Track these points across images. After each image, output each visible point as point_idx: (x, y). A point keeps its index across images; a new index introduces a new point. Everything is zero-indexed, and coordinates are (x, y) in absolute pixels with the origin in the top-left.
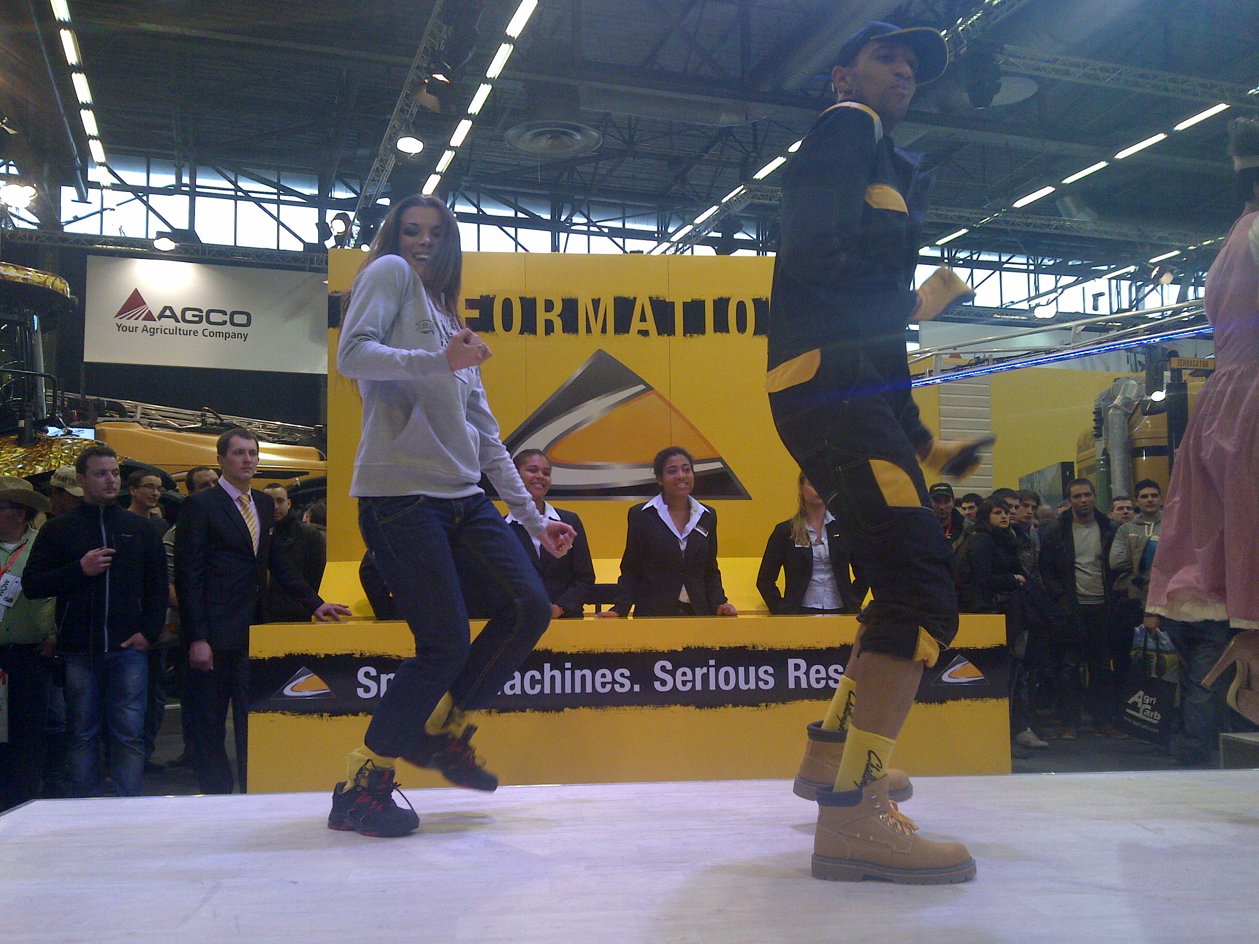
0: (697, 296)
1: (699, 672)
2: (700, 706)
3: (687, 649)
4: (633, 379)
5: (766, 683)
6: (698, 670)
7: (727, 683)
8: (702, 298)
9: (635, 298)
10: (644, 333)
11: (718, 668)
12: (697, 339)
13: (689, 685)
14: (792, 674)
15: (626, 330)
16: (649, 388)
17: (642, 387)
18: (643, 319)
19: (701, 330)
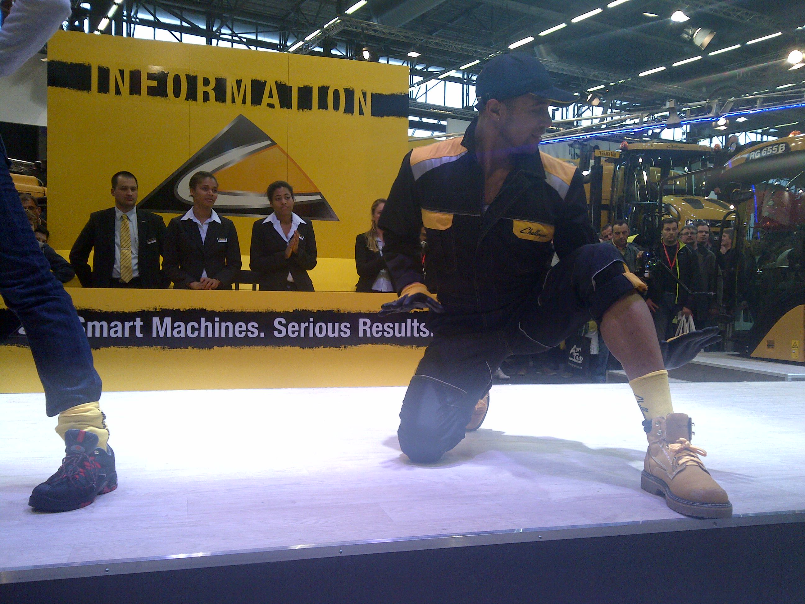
0: (308, 83)
1: (303, 325)
2: (303, 347)
3: (296, 311)
4: (263, 137)
5: (345, 333)
7: (321, 333)
8: (311, 86)
10: (271, 106)
11: (315, 323)
12: (307, 112)
13: (296, 334)
14: (361, 328)
15: (259, 103)
16: (274, 143)
17: (269, 142)
18: (271, 96)
19: (310, 107)
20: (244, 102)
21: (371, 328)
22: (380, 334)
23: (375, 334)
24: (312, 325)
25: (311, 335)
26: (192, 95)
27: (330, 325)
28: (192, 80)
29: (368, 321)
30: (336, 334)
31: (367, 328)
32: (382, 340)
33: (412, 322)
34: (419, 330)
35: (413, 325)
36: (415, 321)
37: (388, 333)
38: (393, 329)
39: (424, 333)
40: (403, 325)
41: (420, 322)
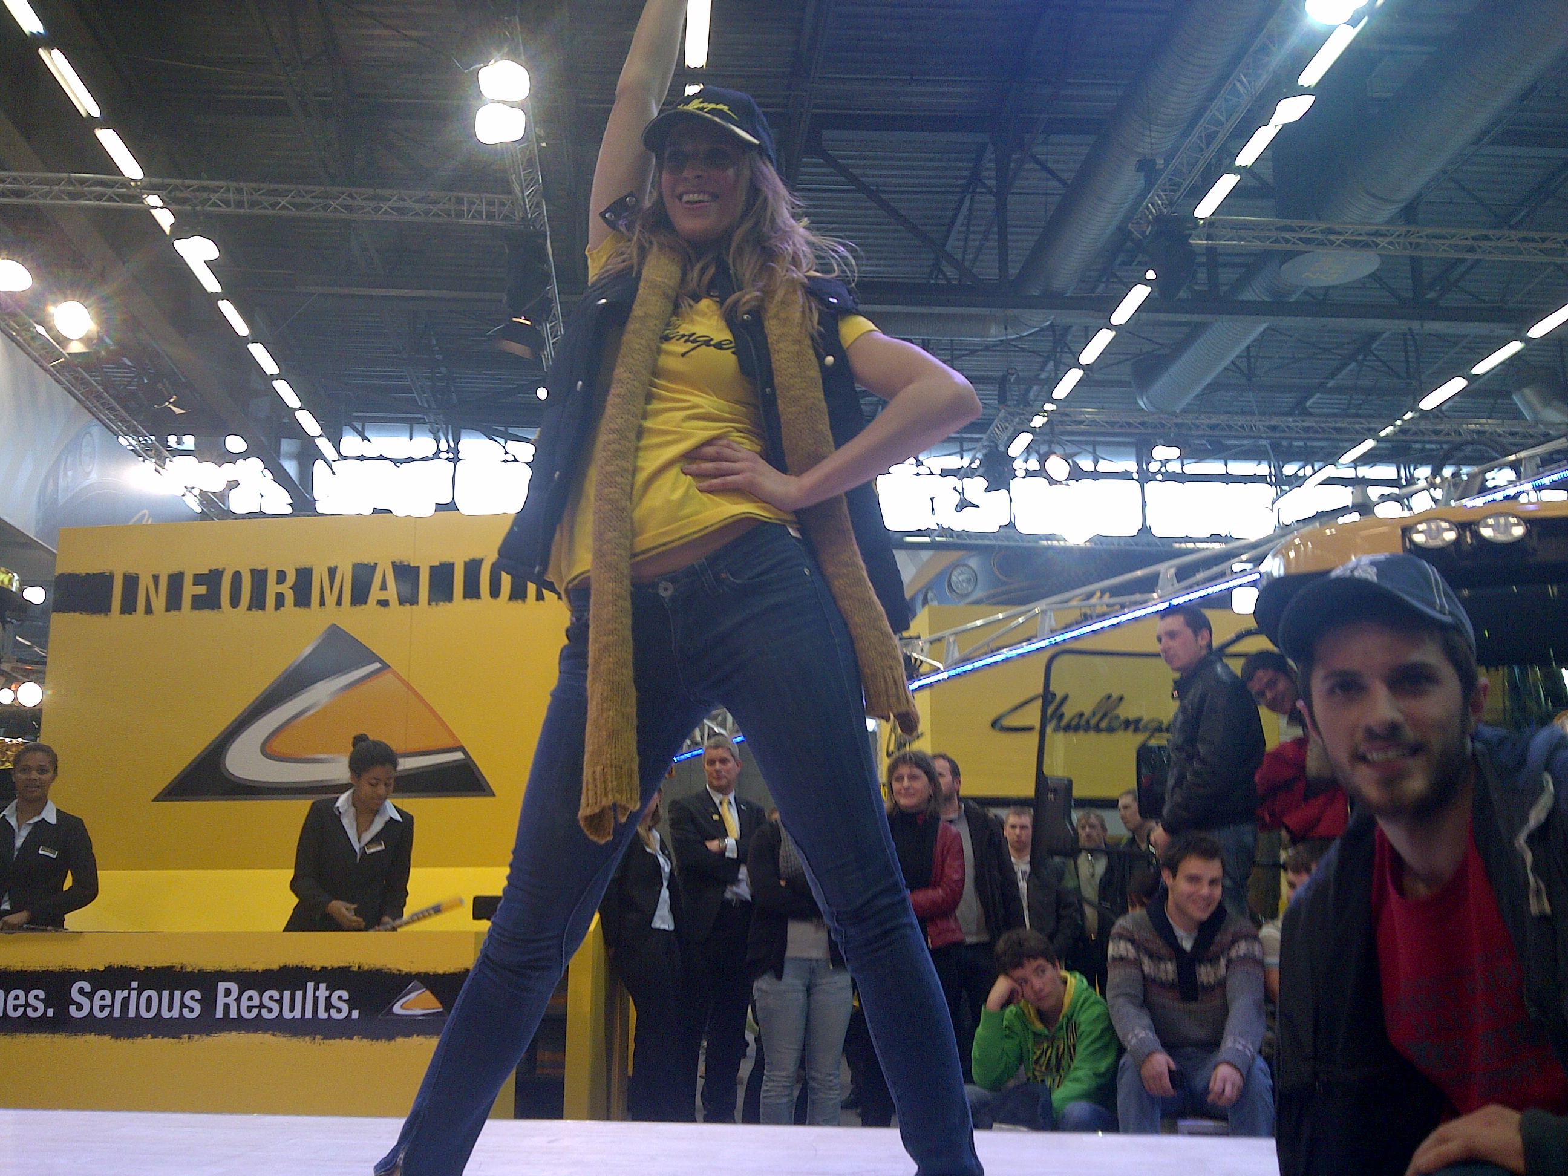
0: (446, 558)
1: (120, 995)
2: (116, 1036)
3: (109, 969)
4: (367, 656)
5: (192, 1010)
6: (118, 993)
7: (148, 1009)
8: (451, 561)
9: (376, 564)
10: (384, 603)
11: (140, 991)
12: (444, 607)
13: (107, 1011)
14: (221, 1000)
15: (364, 601)
16: (385, 666)
17: (377, 665)
18: (383, 587)
19: (449, 598)
20: (339, 602)
21: (238, 1000)
22: (255, 1012)
23: (245, 1014)
24: (134, 994)
25: (132, 1013)
26: (258, 602)
27: (166, 994)
28: (259, 577)
29: (234, 987)
30: (175, 1013)
31: (231, 1000)
32: (257, 1025)
33: (316, 988)
34: (329, 1006)
35: (317, 994)
36: (323, 986)
37: (270, 1010)
38: (280, 1002)
39: (339, 1011)
40: (299, 994)
41: (331, 989)
